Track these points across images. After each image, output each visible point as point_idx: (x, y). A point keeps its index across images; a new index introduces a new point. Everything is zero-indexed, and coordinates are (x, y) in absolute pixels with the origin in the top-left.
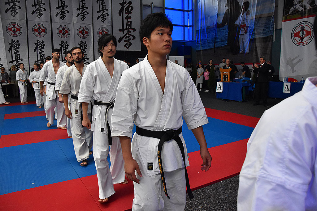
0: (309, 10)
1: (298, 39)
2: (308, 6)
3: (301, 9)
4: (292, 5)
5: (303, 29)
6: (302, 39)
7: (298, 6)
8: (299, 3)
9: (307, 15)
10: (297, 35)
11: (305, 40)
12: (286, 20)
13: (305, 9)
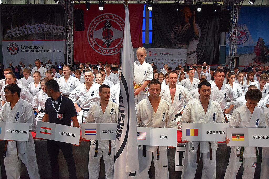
0: (15, 37)
1: (11, 51)
2: (14, 36)
3: (11, 36)
4: (6, 33)
5: (13, 46)
6: (13, 51)
7: (9, 34)
8: (10, 33)
9: (14, 40)
10: (10, 49)
11: (15, 52)
12: (4, 40)
13: (13, 37)
